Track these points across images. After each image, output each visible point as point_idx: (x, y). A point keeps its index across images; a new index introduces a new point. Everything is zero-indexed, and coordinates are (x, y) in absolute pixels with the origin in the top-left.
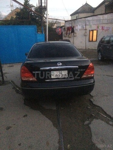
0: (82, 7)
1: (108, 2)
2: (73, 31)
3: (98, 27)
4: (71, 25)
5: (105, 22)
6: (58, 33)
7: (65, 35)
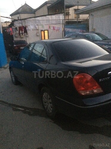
0: (21, 7)
1: (50, 4)
2: (26, 31)
3: (50, 27)
4: (21, 25)
5: (54, 22)
6: (9, 33)
7: (16, 36)
